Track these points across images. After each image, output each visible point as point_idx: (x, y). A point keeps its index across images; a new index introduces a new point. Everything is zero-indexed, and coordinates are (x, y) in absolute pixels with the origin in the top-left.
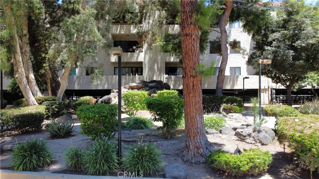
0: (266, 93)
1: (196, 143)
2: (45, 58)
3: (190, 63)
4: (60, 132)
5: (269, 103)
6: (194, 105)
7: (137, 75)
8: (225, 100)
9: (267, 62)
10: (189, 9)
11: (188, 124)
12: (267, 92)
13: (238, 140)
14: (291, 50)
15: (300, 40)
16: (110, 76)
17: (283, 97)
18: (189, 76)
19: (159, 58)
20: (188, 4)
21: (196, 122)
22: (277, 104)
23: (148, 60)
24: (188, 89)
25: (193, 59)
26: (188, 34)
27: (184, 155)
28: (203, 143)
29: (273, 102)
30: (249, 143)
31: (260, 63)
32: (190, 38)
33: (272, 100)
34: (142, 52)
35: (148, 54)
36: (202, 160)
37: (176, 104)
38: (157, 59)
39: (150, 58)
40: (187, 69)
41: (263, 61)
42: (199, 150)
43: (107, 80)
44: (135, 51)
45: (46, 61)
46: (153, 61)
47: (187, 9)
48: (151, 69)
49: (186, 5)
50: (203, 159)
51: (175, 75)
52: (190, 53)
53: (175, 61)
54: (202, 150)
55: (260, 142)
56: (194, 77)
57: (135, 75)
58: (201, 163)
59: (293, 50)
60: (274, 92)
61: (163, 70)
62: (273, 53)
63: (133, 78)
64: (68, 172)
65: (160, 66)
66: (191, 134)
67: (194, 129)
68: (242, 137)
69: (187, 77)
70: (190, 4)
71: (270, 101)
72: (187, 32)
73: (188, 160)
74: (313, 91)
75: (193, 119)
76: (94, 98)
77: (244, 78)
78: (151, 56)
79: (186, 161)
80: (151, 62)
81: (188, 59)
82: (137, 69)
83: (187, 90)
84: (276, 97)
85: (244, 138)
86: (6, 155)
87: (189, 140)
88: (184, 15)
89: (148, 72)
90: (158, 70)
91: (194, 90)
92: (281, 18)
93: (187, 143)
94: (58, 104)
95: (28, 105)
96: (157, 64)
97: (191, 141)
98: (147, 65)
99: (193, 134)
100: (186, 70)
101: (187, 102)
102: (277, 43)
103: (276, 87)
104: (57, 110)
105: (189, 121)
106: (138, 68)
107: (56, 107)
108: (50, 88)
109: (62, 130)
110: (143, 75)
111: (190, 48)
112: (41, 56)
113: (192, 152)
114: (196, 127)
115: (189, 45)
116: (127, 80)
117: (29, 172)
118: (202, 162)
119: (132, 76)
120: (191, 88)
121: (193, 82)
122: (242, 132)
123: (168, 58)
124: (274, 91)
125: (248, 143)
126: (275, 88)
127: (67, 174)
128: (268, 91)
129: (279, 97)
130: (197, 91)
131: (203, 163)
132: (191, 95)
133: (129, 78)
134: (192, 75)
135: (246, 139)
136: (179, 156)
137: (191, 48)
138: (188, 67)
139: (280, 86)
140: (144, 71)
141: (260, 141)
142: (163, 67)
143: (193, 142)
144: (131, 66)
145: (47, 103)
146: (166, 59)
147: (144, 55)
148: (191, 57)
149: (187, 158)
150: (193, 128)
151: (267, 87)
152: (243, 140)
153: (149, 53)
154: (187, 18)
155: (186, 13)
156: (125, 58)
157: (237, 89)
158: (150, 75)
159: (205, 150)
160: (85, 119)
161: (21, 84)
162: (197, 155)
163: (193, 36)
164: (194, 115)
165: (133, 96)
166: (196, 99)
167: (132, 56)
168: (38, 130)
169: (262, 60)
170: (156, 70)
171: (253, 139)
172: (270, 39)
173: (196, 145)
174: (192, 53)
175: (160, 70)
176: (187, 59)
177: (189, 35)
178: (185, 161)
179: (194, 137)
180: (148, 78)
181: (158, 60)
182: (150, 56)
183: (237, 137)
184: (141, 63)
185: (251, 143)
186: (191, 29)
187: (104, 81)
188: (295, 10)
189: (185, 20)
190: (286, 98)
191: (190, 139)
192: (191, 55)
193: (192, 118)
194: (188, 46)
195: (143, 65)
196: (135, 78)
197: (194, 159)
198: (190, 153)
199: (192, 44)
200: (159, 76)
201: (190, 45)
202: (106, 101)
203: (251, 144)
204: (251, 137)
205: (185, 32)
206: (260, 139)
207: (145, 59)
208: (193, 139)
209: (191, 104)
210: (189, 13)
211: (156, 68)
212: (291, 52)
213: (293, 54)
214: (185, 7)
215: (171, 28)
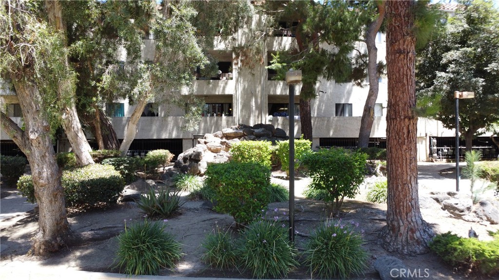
0: (422, 144)
1: (410, 224)
2: (95, 87)
3: (403, 97)
4: (164, 209)
5: (427, 158)
6: (408, 163)
7: (223, 115)
8: (378, 155)
9: (467, 96)
10: (404, 10)
11: (398, 193)
13: (451, 217)
14: (481, 77)
15: (495, 63)
17: (448, 149)
18: (402, 117)
19: (259, 89)
21: (411, 190)
22: (439, 160)
23: (241, 92)
24: (399, 137)
25: (408, 91)
26: (402, 50)
27: (389, 243)
28: (420, 222)
29: (432, 157)
30: (470, 222)
31: (458, 97)
32: (406, 57)
33: (431, 154)
34: (232, 79)
35: (242, 82)
36: (419, 249)
38: (256, 91)
39: (244, 89)
40: (398, 105)
41: (462, 94)
42: (415, 235)
43: (176, 124)
44: (221, 78)
45: (98, 92)
46: (248, 94)
47: (401, 11)
48: (246, 106)
49: (400, 4)
50: (421, 248)
51: (283, 116)
52: (405, 81)
53: (284, 94)
54: (418, 234)
55: (489, 220)
56: (410, 119)
57: (221, 116)
58: (418, 254)
61: (265, 107)
62: (449, 82)
63: (217, 120)
64: (214, 275)
65: (259, 101)
66: (402, 210)
67: (407, 201)
68: (457, 212)
69: (398, 119)
70: (406, 4)
71: (428, 156)
72: (401, 47)
73: (395, 250)
74: (493, 140)
75: (406, 185)
76: (170, 152)
78: (246, 85)
79: (394, 251)
80: (246, 96)
81: (401, 89)
82: (223, 106)
83: (398, 139)
84: (438, 150)
85: (461, 213)
86: (87, 249)
87: (399, 218)
88: (395, 20)
89: (242, 111)
90: (257, 108)
91: (409, 139)
93: (396, 223)
94: (128, 163)
95: (79, 165)
96: (255, 99)
97: (401, 220)
98: (240, 100)
99: (405, 209)
100: (397, 107)
101: (397, 159)
102: (456, 67)
103: (438, 134)
104: (127, 172)
105: (400, 188)
106: (224, 105)
108: (101, 137)
109: (166, 206)
110: (234, 116)
111: (405, 73)
112: (89, 85)
113: (404, 238)
114: (410, 197)
115: (403, 67)
116: (209, 124)
118: (418, 252)
119: (215, 118)
120: (405, 136)
121: (408, 127)
122: (457, 204)
123: (272, 89)
124: (435, 141)
126: (436, 135)
127: (214, 277)
128: (426, 139)
129: (442, 149)
130: (413, 141)
131: (421, 254)
132: (405, 147)
133: (211, 121)
134: (407, 115)
135: (464, 215)
136: (376, 244)
137: (407, 72)
138: (400, 103)
140: (235, 110)
141: (488, 218)
142: (265, 103)
143: (405, 222)
144: (214, 101)
145: (110, 161)
146: (270, 91)
147: (235, 85)
148: (406, 87)
149: (394, 247)
150: (405, 199)
151: (423, 135)
152: (459, 217)
153: (244, 81)
154: (402, 25)
155: (401, 17)
156: (205, 89)
157: (379, 138)
158: (245, 116)
159: (422, 234)
161: (70, 130)
162: (410, 242)
163: (410, 54)
164: (409, 178)
166: (412, 153)
167: (216, 86)
169: (460, 93)
170: (254, 108)
171: (474, 214)
173: (410, 226)
174: (407, 81)
175: (260, 109)
176: (399, 90)
177: (404, 52)
178: (390, 252)
179: (407, 214)
180: (241, 120)
181: (257, 92)
182: (245, 86)
183: (448, 212)
184: (230, 97)
185: (473, 222)
186: (406, 43)
187: (172, 125)
189: (397, 28)
190: (452, 151)
191: (400, 216)
192: (406, 84)
193: (405, 184)
194: (402, 69)
195: (233, 100)
196: (221, 120)
197: (406, 248)
198: (399, 239)
199: (408, 67)
200: (258, 117)
201: (405, 68)
202: (192, 157)
203: (473, 223)
204: (472, 211)
205: (396, 48)
206: (487, 214)
207: (236, 91)
208: (406, 217)
209: (404, 161)
210: (404, 18)
211: (254, 105)
212: (480, 81)
213: (484, 84)
214: (398, 7)
215: (277, 41)
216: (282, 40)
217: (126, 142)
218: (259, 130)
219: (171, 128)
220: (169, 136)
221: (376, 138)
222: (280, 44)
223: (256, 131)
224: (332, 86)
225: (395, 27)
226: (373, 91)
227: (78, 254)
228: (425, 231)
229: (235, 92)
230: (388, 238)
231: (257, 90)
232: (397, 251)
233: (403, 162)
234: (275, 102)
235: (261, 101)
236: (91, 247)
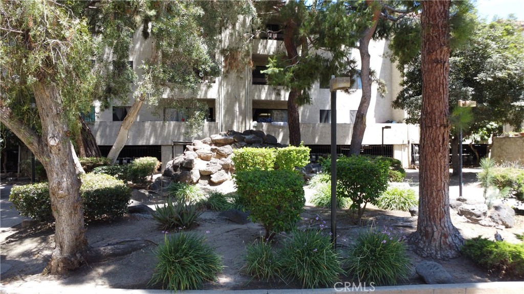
1: (443, 229)
3: (439, 105)
4: (183, 220)
5: (409, 166)
6: (443, 170)
7: (205, 120)
9: (470, 105)
10: (441, 21)
11: (432, 200)
13: (468, 222)
14: (470, 87)
16: (159, 122)
18: (438, 126)
19: (243, 93)
20: (441, 14)
21: (444, 196)
23: (224, 97)
24: (434, 145)
25: (444, 100)
26: (439, 59)
27: (423, 249)
28: (451, 227)
29: (414, 164)
30: (487, 226)
31: (461, 105)
32: (442, 67)
33: (413, 161)
34: (214, 82)
35: (225, 85)
36: (451, 253)
38: (240, 96)
39: (227, 93)
40: (435, 114)
41: (465, 102)
42: (447, 239)
43: (154, 129)
44: (203, 81)
46: (232, 99)
47: (439, 22)
48: (229, 111)
49: (438, 15)
50: (453, 252)
51: (268, 122)
52: (441, 90)
53: (269, 99)
54: (450, 239)
55: (504, 224)
56: (445, 127)
58: (451, 259)
59: (473, 87)
60: (417, 150)
61: (250, 112)
64: (259, 287)
65: (243, 106)
66: (436, 215)
68: (474, 217)
69: (434, 127)
71: (410, 163)
72: (438, 57)
73: (429, 255)
74: (472, 148)
75: (441, 191)
77: (383, 128)
78: (230, 89)
79: (427, 256)
80: (229, 100)
81: (438, 98)
83: (433, 146)
85: (478, 218)
87: (433, 223)
88: (433, 31)
89: (225, 116)
90: (241, 113)
91: (444, 147)
93: (429, 229)
96: (239, 104)
97: (435, 225)
98: (223, 105)
99: (439, 215)
100: (433, 115)
105: (434, 194)
108: (82, 144)
110: (217, 121)
111: (441, 82)
113: (437, 243)
114: (444, 203)
115: (440, 76)
118: (450, 256)
120: (440, 143)
121: (444, 135)
122: (474, 209)
123: (256, 94)
124: (417, 148)
125: (485, 226)
126: (416, 142)
128: (408, 147)
131: (454, 258)
132: (440, 154)
134: (443, 123)
135: (481, 220)
137: (443, 81)
138: (436, 111)
140: (217, 115)
141: (503, 222)
142: (250, 108)
143: (439, 228)
146: (254, 95)
147: (217, 88)
148: (442, 96)
149: (428, 252)
150: (439, 206)
151: (405, 142)
152: (476, 222)
153: (227, 85)
154: (439, 35)
155: (438, 27)
158: (228, 121)
159: (453, 239)
162: (443, 247)
163: (446, 64)
164: (443, 185)
170: (238, 113)
171: (490, 219)
173: (443, 231)
174: (443, 90)
175: (244, 114)
176: (436, 98)
177: (441, 62)
178: (424, 258)
179: (440, 220)
180: (224, 126)
181: (241, 97)
182: (228, 90)
183: (465, 218)
184: (213, 101)
185: (490, 226)
186: (443, 53)
189: (435, 38)
192: (442, 93)
193: (439, 190)
194: (438, 79)
195: (216, 105)
196: (203, 126)
197: (439, 253)
198: (433, 244)
199: (444, 76)
200: (242, 123)
201: (442, 78)
203: (490, 227)
204: (487, 216)
205: (434, 57)
206: (503, 219)
207: (219, 95)
208: (439, 222)
209: (439, 168)
210: (442, 28)
211: (238, 111)
212: (470, 90)
213: (473, 93)
214: (436, 17)
215: (261, 44)
216: (267, 43)
217: (116, 149)
218: (249, 136)
219: (149, 133)
220: (146, 142)
222: (265, 47)
223: (247, 137)
224: (316, 92)
225: (433, 37)
226: (365, 99)
227: (101, 271)
228: (456, 236)
229: (217, 96)
230: (422, 244)
231: (241, 95)
232: (431, 256)
234: (258, 108)
235: (245, 107)
236: (113, 263)
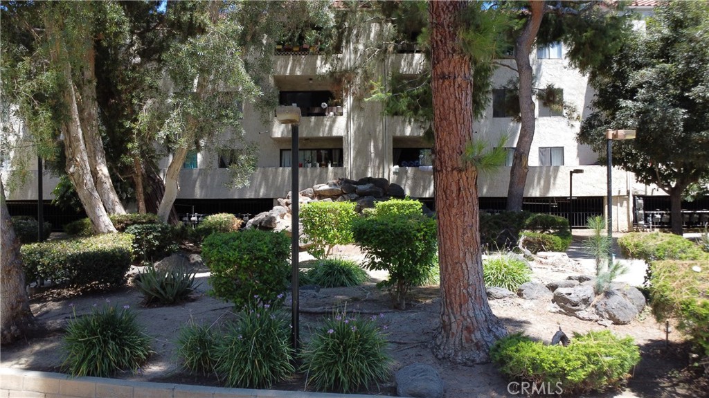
0: (621, 206)
1: (465, 320)
2: (130, 129)
3: (450, 140)
4: (166, 293)
5: (629, 228)
6: (460, 234)
7: (330, 166)
8: (528, 222)
9: (625, 136)
10: (448, 18)
12: (625, 203)
13: (560, 312)
14: (681, 107)
15: (701, 85)
16: (270, 169)
17: (662, 215)
18: (449, 169)
19: (380, 128)
20: (448, 8)
21: (466, 271)
22: (648, 230)
23: (355, 133)
24: (446, 196)
25: (457, 131)
26: (447, 73)
27: (439, 346)
28: (481, 318)
29: (638, 225)
30: (586, 320)
31: (610, 137)
32: (452, 84)
33: (636, 221)
34: (341, 114)
35: (355, 119)
36: (480, 356)
37: (419, 232)
38: (375, 131)
39: (358, 128)
40: (444, 152)
41: (617, 133)
42: (473, 335)
43: (265, 177)
44: (327, 113)
45: (134, 136)
46: (364, 136)
47: (444, 19)
48: (362, 152)
49: (443, 9)
50: (482, 354)
51: (414, 166)
52: (452, 118)
53: (416, 135)
54: (478, 335)
55: (611, 317)
56: (460, 171)
57: (327, 166)
58: (478, 364)
59: (685, 108)
60: (641, 204)
61: (389, 154)
62: (638, 114)
63: (321, 173)
64: (183, 380)
65: (380, 145)
66: (453, 299)
67: (460, 287)
68: (569, 306)
69: (444, 171)
70: (451, 8)
71: (631, 224)
72: (445, 70)
73: (446, 356)
75: (459, 264)
76: (237, 217)
77: (571, 173)
78: (362, 123)
79: (444, 358)
80: (361, 138)
81: (447, 130)
82: (331, 152)
83: (445, 199)
84: (646, 216)
85: (574, 308)
86: (52, 342)
87: (450, 311)
88: (437, 32)
89: (355, 159)
90: (376, 155)
91: (461, 200)
92: (657, 36)
93: (446, 318)
94: (159, 232)
95: (96, 232)
96: (374, 143)
97: (453, 313)
98: (352, 145)
99: (457, 298)
100: (443, 155)
101: (445, 227)
102: (648, 92)
103: (646, 192)
104: (157, 243)
105: (450, 268)
106: (333, 151)
107: (156, 238)
108: (143, 197)
109: (169, 289)
110: (345, 166)
111: (452, 106)
112: (121, 126)
113: (457, 339)
114: (466, 282)
115: (448, 98)
116: (309, 177)
117: (101, 378)
118: (478, 360)
119: (318, 169)
120: (454, 195)
121: (459, 183)
122: (570, 294)
123: (398, 128)
124: (641, 201)
125: (583, 319)
126: (643, 193)
127: (183, 383)
128: (628, 200)
129: (653, 214)
130: (468, 202)
131: (482, 363)
132: (454, 211)
133: (312, 173)
134: (456, 166)
135: (578, 310)
136: (426, 347)
137: (454, 105)
138: (446, 149)
139: (655, 190)
140: (345, 158)
141: (610, 315)
142: (389, 148)
143: (458, 317)
144: (318, 145)
145: (136, 228)
146: (396, 131)
147: (345, 122)
148: (454, 126)
149: (445, 351)
150: (458, 285)
151: (624, 193)
152: (571, 313)
153: (358, 118)
154: (445, 39)
155: (443, 27)
156: (304, 129)
157: (556, 198)
158: (360, 166)
159: (485, 335)
160: (221, 263)
161: (81, 187)
162: (467, 345)
163: (459, 79)
164: (461, 255)
165: (322, 212)
166: (466, 219)
167: (319, 125)
168: (118, 287)
169: (615, 132)
170: (373, 155)
171: (594, 309)
172: (631, 84)
173: (465, 323)
174: (456, 117)
175: (380, 155)
176: (445, 130)
177: (450, 77)
178: (440, 359)
179: (461, 306)
180: (354, 172)
181: (377, 133)
182: (360, 124)
184: (340, 139)
185: (590, 320)
186: (452, 64)
187: (259, 180)
188: (689, 16)
189: (440, 43)
190: (668, 217)
191: (452, 308)
192: (454, 121)
193: (457, 263)
194: (447, 101)
195: (344, 144)
196: (327, 173)
197: (460, 354)
198: (451, 340)
199: (456, 98)
200: (379, 168)
201: (452, 100)
202: (262, 224)
203: (590, 323)
204: (591, 305)
205: (439, 71)
206: (610, 310)
207: (348, 132)
208: (459, 310)
209: (455, 231)
210: (449, 28)
211: (372, 152)
212: (680, 113)
213: (686, 117)
214: (440, 13)
215: (405, 60)
216: (412, 58)
217: (165, 203)
218: (366, 186)
219: (258, 182)
220: (255, 195)
221: (553, 197)
222: (410, 64)
223: (361, 187)
225: (437, 42)
226: (526, 130)
227: (37, 348)
228: (490, 331)
229: (346, 133)
230: (439, 340)
231: (378, 130)
232: (449, 358)
233: (452, 232)
234: (405, 147)
235: (383, 146)
236: (58, 340)
